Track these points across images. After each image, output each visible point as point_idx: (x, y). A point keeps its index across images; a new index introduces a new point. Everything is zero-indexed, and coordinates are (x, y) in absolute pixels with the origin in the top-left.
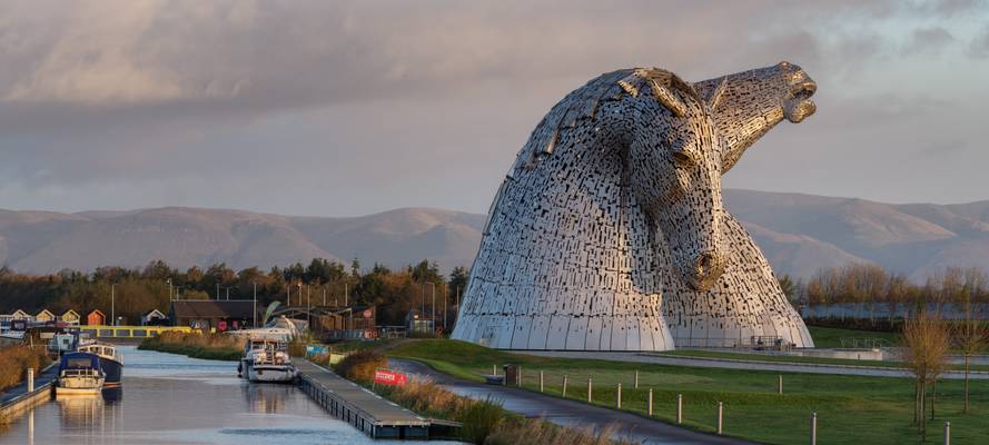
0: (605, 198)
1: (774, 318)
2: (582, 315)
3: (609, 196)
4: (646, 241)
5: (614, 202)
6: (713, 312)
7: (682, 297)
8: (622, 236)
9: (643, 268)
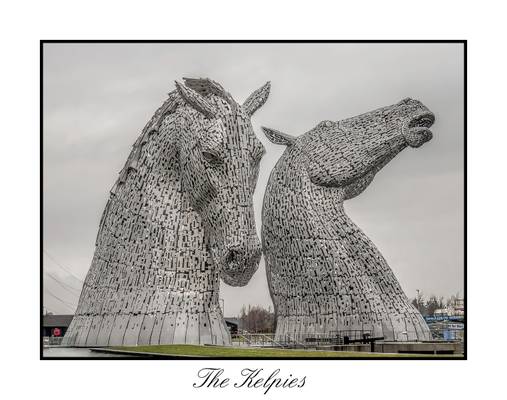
0: (168, 204)
1: (392, 316)
2: (140, 313)
3: (170, 202)
4: (201, 241)
5: (176, 207)
6: (341, 311)
7: (318, 298)
8: (181, 238)
9: (198, 267)
